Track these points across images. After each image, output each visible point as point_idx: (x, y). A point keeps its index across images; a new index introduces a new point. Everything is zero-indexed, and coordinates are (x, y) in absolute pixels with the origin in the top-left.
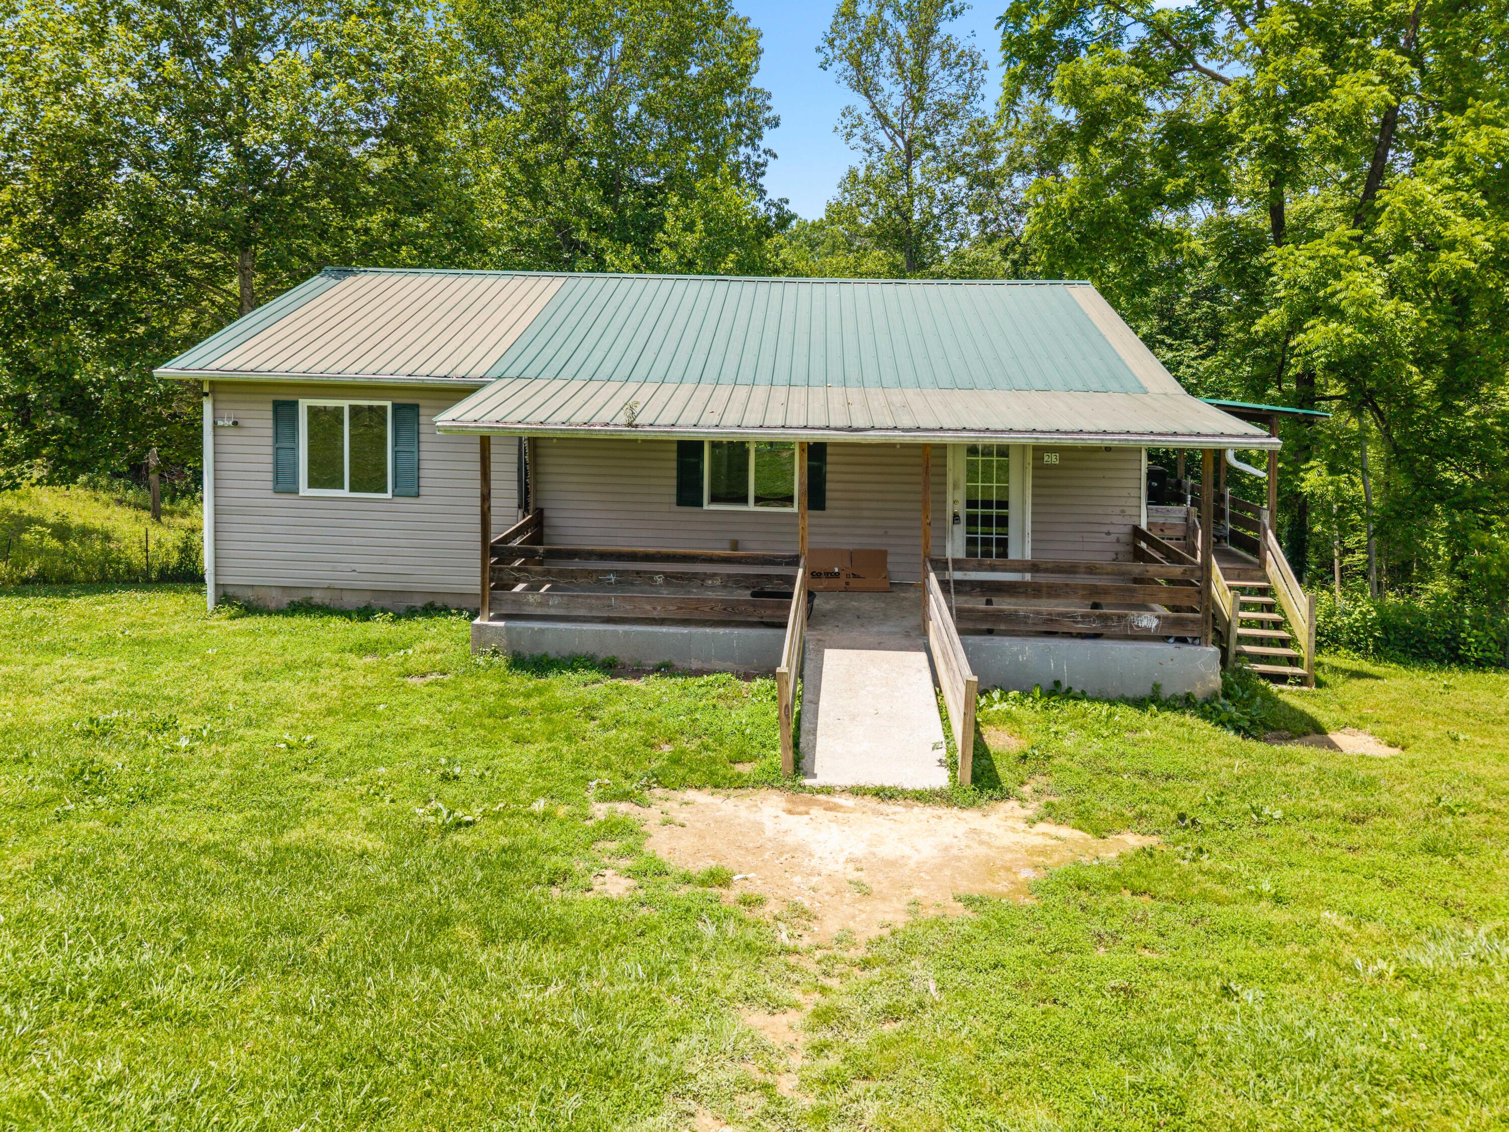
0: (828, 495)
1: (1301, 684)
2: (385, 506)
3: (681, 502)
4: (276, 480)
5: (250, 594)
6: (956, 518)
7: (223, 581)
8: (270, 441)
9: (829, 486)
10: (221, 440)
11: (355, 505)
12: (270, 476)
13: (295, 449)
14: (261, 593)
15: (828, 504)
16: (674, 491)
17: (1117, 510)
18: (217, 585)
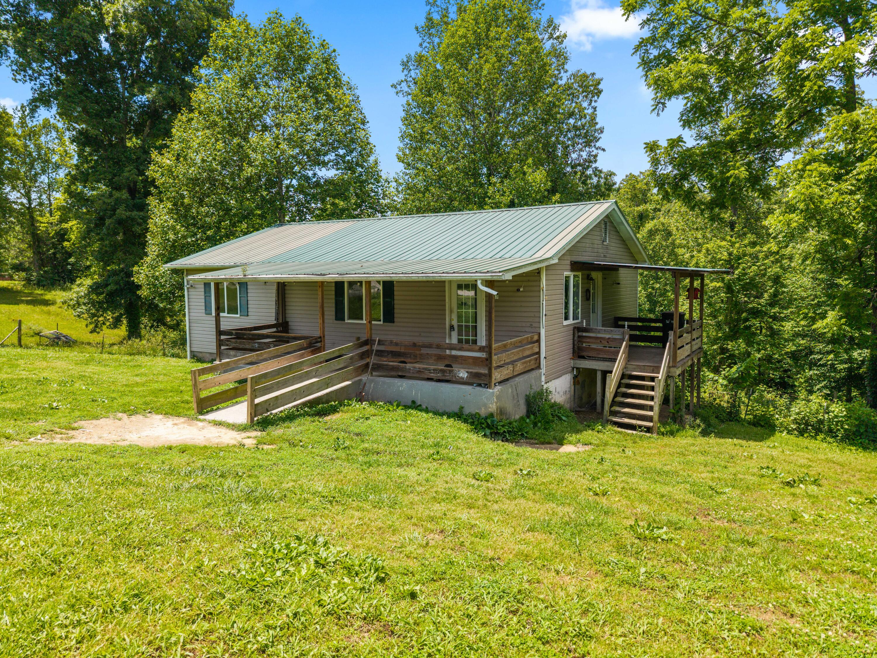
0: (395, 315)
1: (646, 432)
2: (238, 320)
3: (337, 318)
4: (206, 309)
5: (200, 355)
6: (452, 328)
7: (193, 349)
8: (203, 293)
9: (396, 311)
10: (190, 293)
11: (229, 320)
12: (204, 308)
13: (210, 296)
14: (204, 355)
15: (395, 320)
16: (334, 313)
17: (528, 324)
18: (191, 351)
